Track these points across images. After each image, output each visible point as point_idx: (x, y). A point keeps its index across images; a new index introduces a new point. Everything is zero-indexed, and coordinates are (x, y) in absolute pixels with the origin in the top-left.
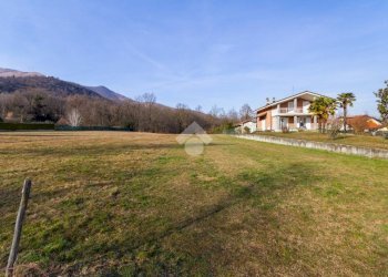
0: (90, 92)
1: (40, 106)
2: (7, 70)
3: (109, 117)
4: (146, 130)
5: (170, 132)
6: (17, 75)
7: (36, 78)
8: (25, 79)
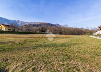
0: (54, 25)
1: (43, 29)
2: (40, 22)
3: (56, 31)
4: (65, 34)
5: (72, 35)
6: (41, 23)
7: (44, 23)
8: (42, 24)
